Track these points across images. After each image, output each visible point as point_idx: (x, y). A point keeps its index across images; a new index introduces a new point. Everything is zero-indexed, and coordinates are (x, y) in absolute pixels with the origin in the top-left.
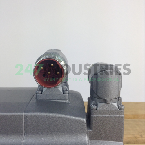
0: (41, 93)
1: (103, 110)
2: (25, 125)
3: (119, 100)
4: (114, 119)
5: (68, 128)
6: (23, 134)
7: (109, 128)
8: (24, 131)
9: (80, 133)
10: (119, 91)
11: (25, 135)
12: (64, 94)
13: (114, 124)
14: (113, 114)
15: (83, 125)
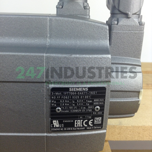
0: (62, 8)
1: (123, 26)
2: (49, 29)
3: (140, 17)
4: (133, 35)
5: (91, 33)
6: (47, 38)
7: (128, 43)
8: (48, 35)
9: (102, 40)
10: (141, 7)
11: (49, 39)
12: (84, 9)
13: (133, 40)
14: (133, 30)
15: (105, 31)
